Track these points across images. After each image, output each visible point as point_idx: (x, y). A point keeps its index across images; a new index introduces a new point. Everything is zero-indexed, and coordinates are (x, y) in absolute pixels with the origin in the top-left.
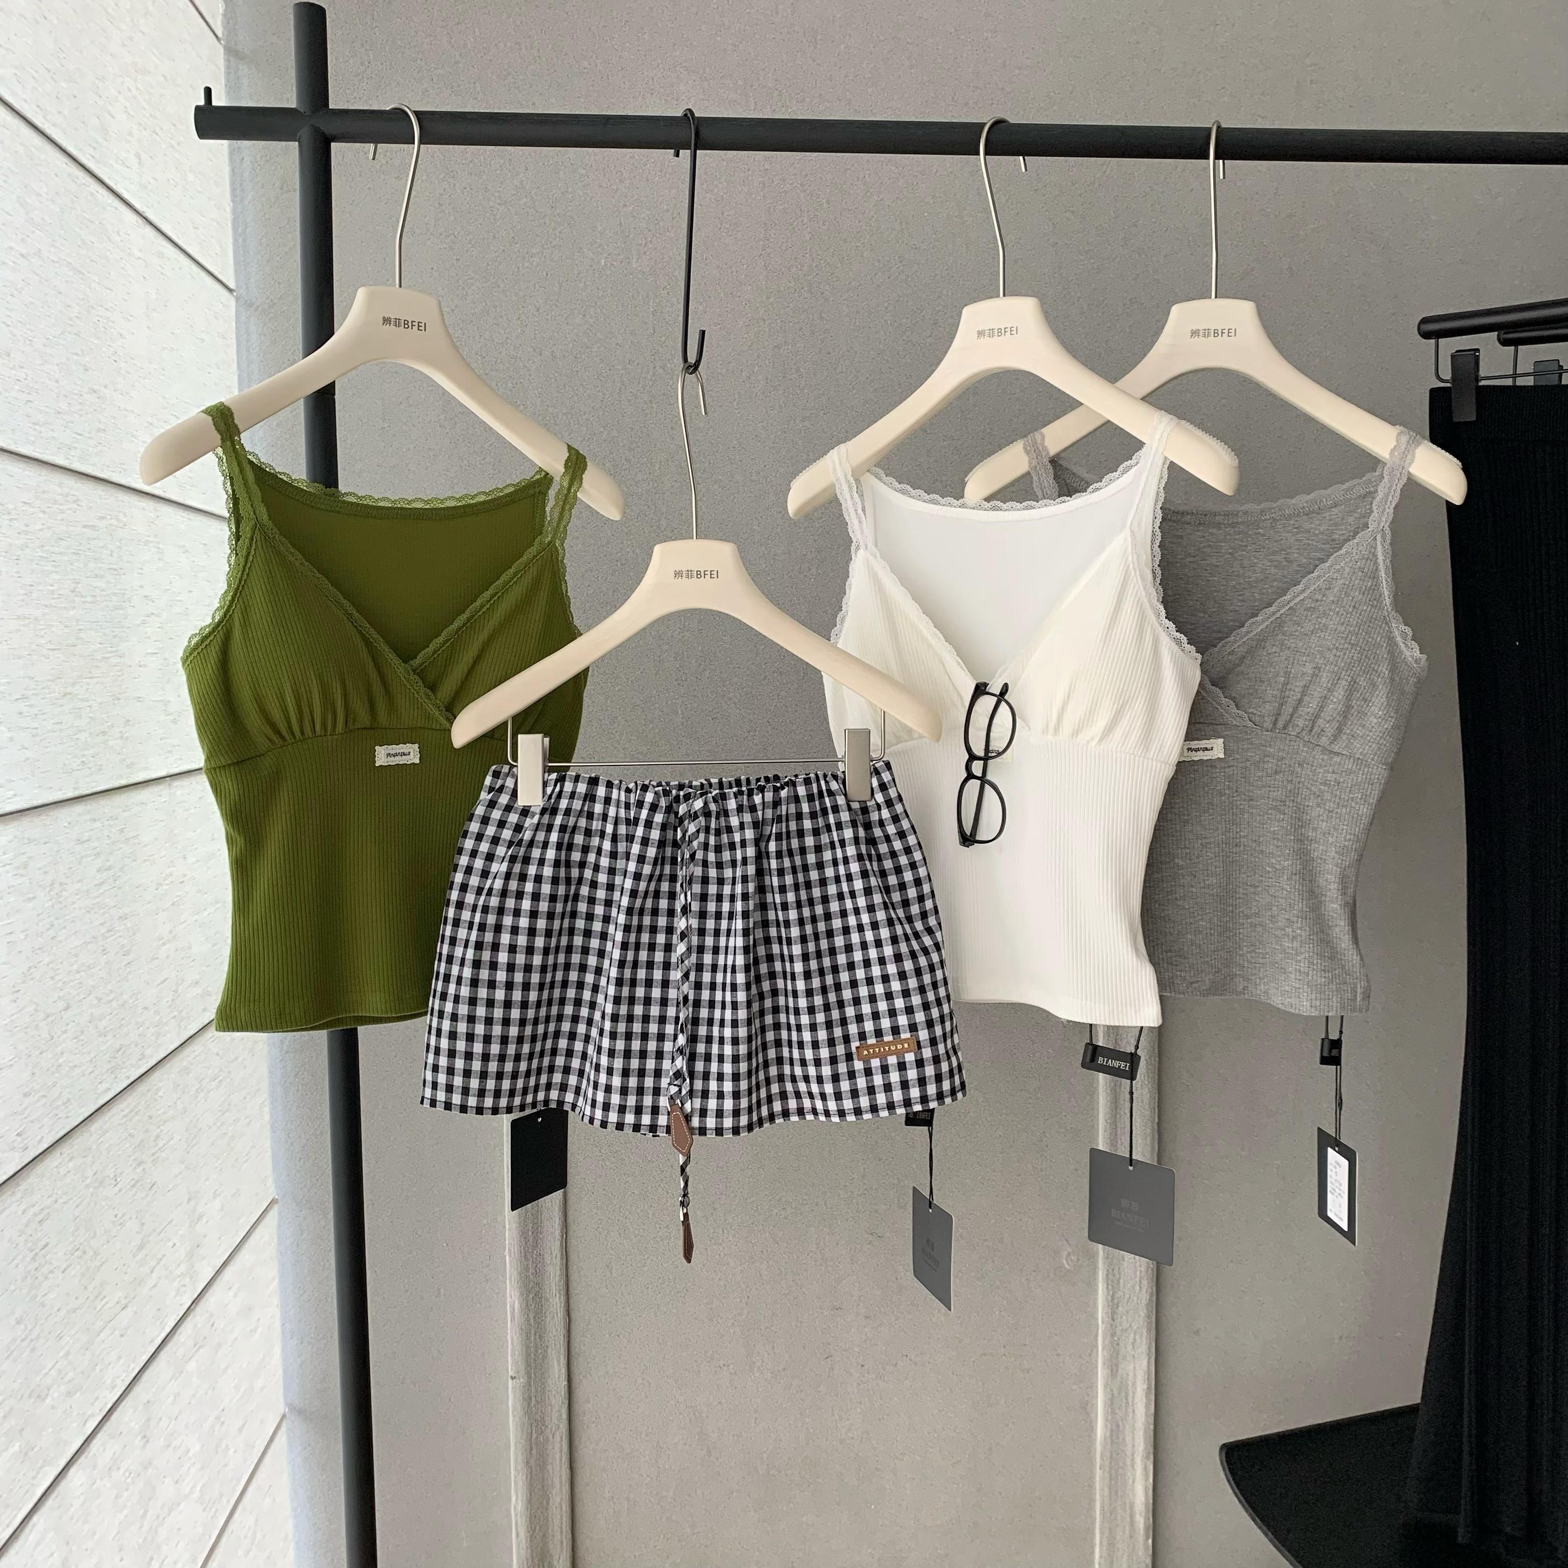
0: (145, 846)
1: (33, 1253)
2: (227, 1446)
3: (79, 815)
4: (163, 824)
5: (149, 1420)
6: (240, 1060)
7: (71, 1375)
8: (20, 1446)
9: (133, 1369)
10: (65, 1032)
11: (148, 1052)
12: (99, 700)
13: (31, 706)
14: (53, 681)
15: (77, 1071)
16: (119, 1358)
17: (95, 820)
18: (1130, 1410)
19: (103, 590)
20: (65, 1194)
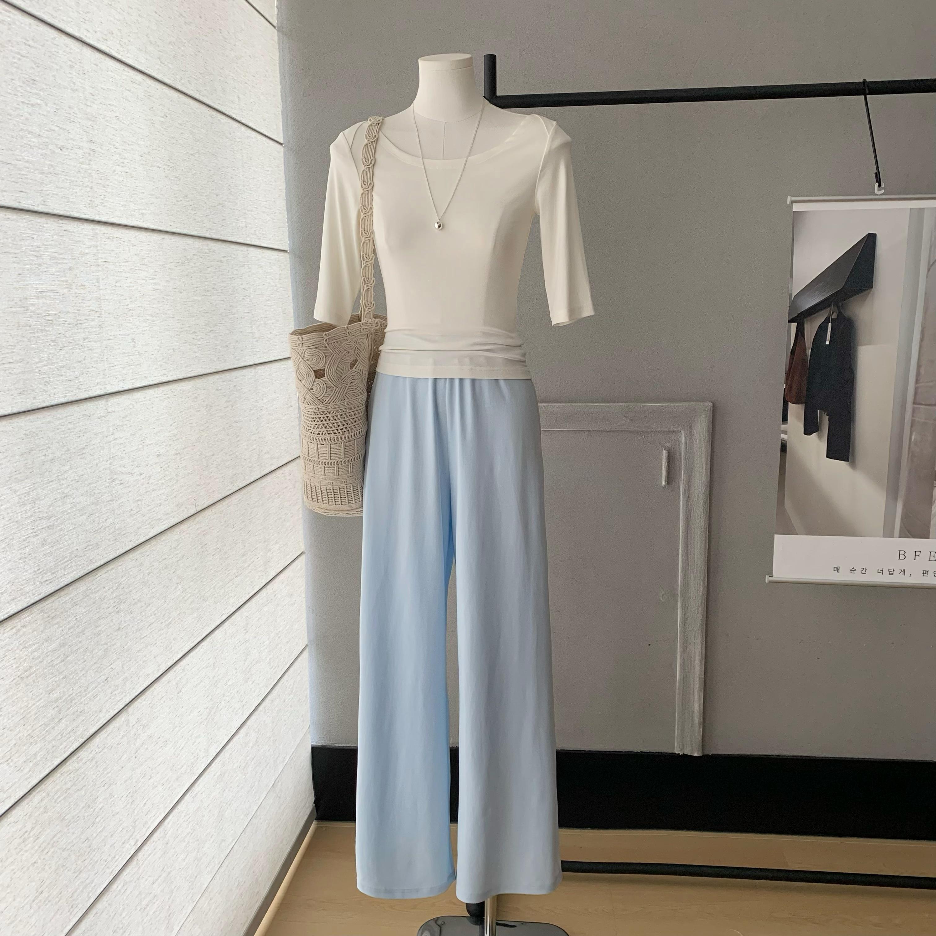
0: (245, 393)
1: (202, 545)
2: (281, 647)
3: (218, 379)
4: (252, 385)
5: (247, 624)
6: (288, 488)
7: (216, 595)
8: (197, 615)
9: (241, 602)
10: (212, 464)
11: (246, 478)
12: (224, 332)
13: (198, 336)
14: (206, 325)
15: (217, 480)
16: (235, 595)
17: (224, 381)
18: (692, 668)
19: (225, 287)
20: (213, 526)
